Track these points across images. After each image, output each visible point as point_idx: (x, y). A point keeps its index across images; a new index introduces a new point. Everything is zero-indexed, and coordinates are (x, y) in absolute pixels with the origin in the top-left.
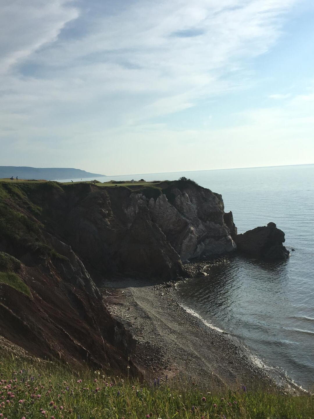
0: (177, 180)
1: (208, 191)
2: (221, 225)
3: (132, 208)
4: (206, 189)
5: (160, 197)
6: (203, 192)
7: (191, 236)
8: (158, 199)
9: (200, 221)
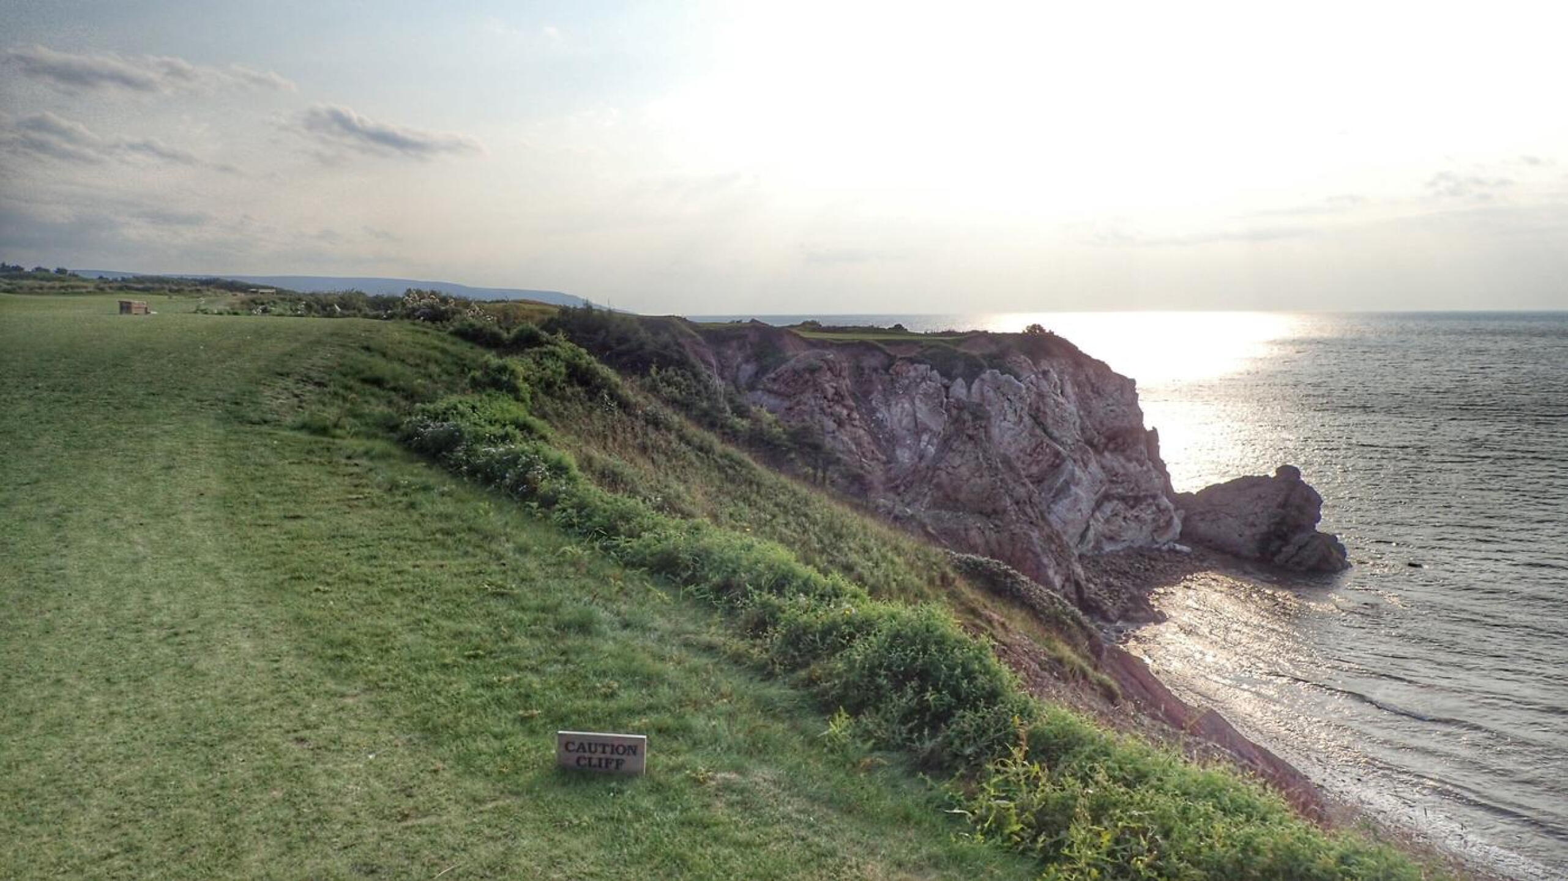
0: (1020, 331)
1: (1101, 368)
2: (1142, 466)
3: (907, 405)
4: (1098, 361)
5: (983, 376)
6: (1091, 372)
7: (1076, 493)
8: (977, 381)
9: (1091, 451)
